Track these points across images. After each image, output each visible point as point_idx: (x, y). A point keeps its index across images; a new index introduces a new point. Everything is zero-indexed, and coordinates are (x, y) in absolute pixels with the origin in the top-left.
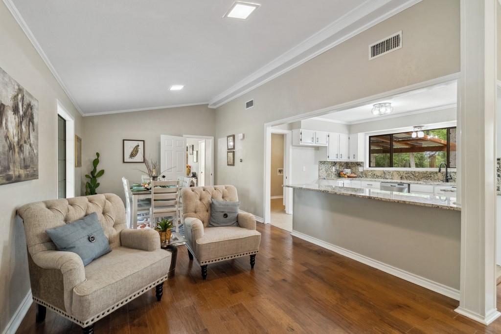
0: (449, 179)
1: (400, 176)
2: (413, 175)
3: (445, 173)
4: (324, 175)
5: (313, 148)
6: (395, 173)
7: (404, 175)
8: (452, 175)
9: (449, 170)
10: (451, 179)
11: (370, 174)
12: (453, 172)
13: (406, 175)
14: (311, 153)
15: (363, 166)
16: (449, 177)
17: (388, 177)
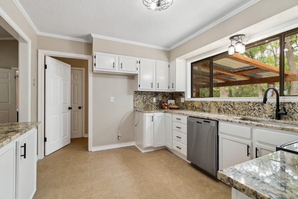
0: (282, 114)
1: (218, 108)
2: (232, 107)
3: (274, 105)
4: (142, 105)
5: (126, 77)
6: (213, 104)
7: (222, 106)
8: (287, 107)
9: (282, 99)
10: (286, 114)
11: (190, 105)
12: (289, 103)
13: (225, 107)
14: (124, 82)
15: (184, 97)
16: (282, 111)
17: (205, 109)
